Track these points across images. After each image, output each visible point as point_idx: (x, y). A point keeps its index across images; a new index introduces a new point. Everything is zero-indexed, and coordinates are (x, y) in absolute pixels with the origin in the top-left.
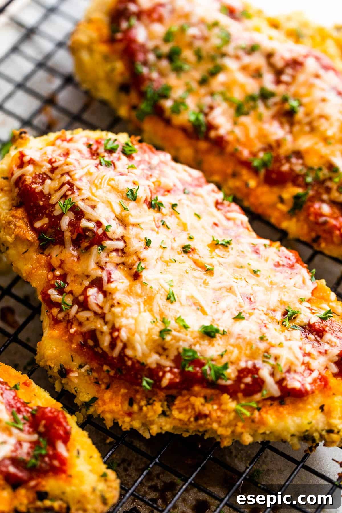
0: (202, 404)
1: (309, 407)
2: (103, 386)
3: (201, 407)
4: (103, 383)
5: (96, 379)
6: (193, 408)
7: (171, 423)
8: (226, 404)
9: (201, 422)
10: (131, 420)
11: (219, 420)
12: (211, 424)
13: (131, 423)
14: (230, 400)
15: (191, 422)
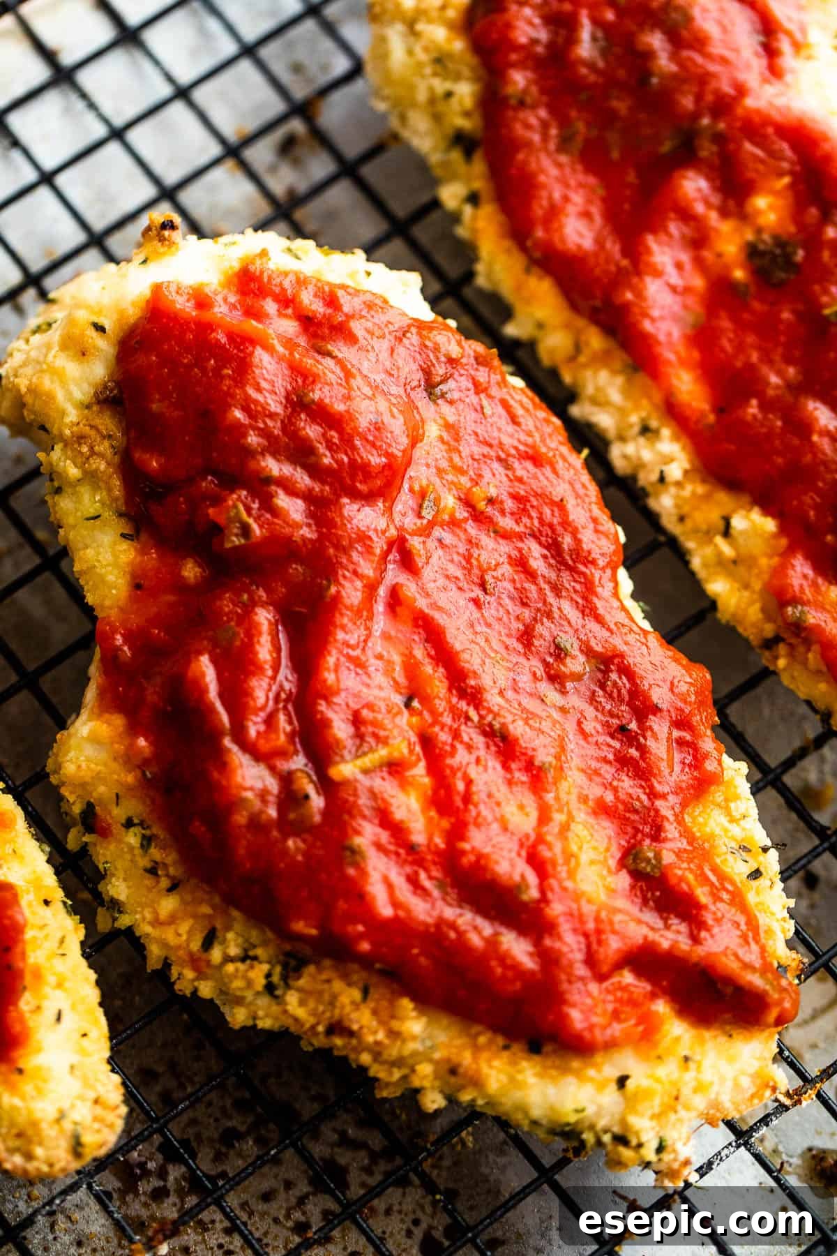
0: (353, 1003)
1: (591, 1072)
2: (165, 883)
3: (348, 1009)
4: (167, 876)
5: (156, 863)
6: (332, 1003)
7: (276, 1019)
8: (402, 1019)
9: (338, 1041)
10: (197, 979)
11: (378, 1049)
12: (359, 1053)
13: (196, 984)
14: (414, 1014)
15: (316, 1034)
